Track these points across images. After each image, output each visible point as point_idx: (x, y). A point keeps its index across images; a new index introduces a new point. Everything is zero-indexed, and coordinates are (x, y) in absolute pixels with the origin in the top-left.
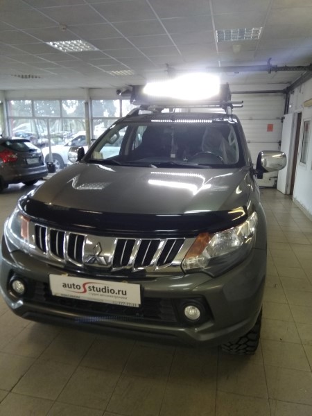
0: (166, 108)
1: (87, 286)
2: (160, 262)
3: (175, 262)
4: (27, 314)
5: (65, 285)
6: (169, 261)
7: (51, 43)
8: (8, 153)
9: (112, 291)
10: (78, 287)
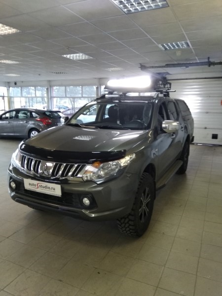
0: (116, 91)
1: (39, 185)
2: (72, 175)
3: (79, 175)
4: (16, 199)
5: (30, 184)
6: (77, 175)
7: (65, 56)
8: (47, 119)
9: (49, 188)
10: (35, 185)
